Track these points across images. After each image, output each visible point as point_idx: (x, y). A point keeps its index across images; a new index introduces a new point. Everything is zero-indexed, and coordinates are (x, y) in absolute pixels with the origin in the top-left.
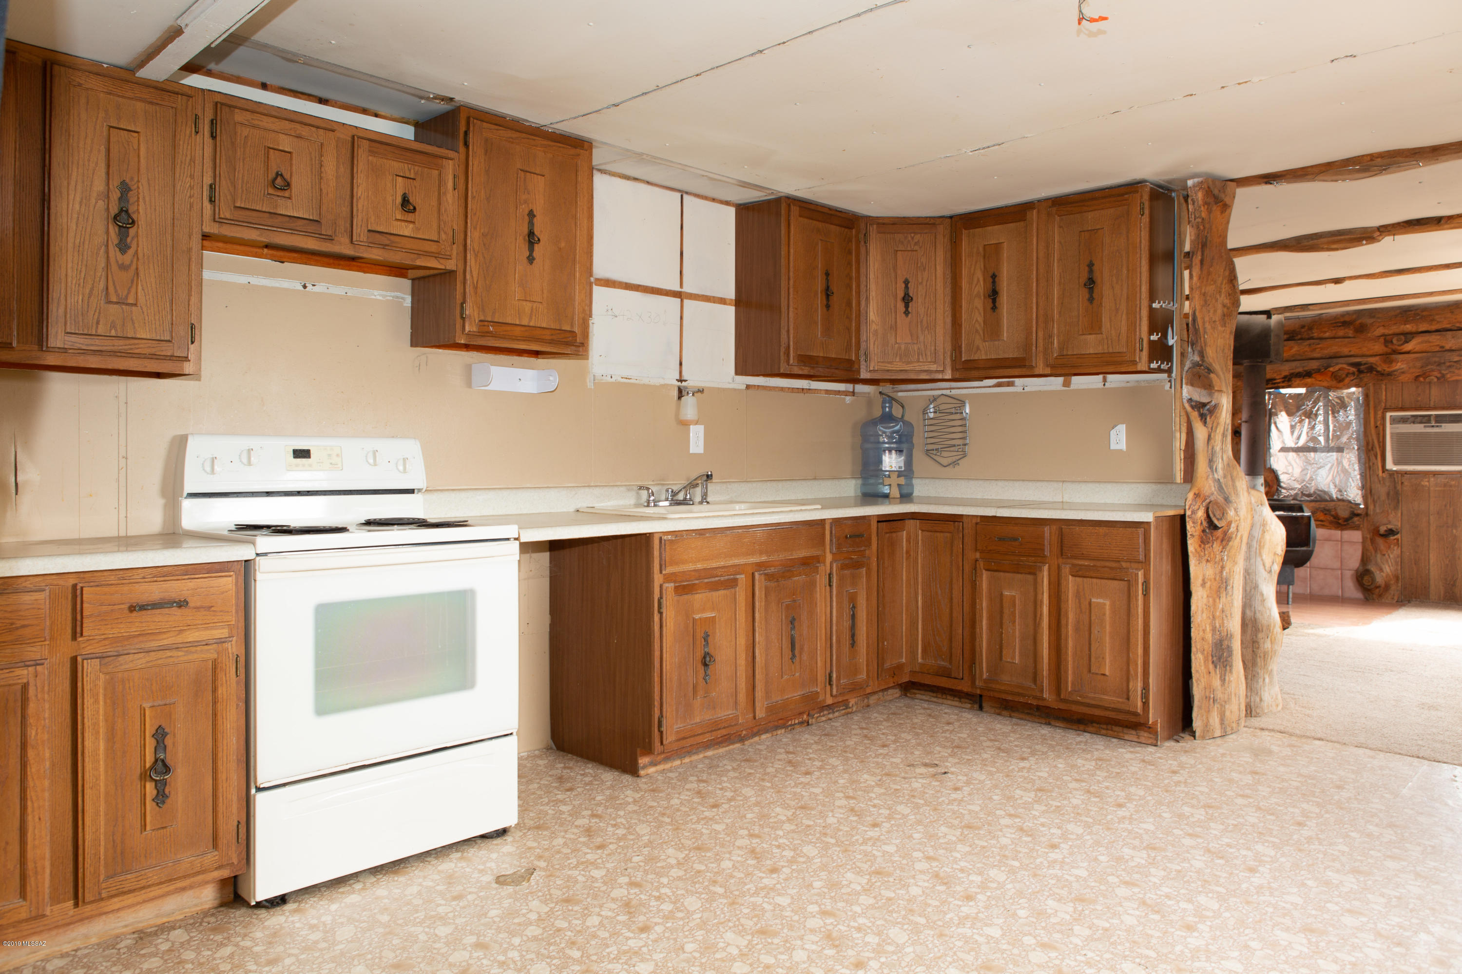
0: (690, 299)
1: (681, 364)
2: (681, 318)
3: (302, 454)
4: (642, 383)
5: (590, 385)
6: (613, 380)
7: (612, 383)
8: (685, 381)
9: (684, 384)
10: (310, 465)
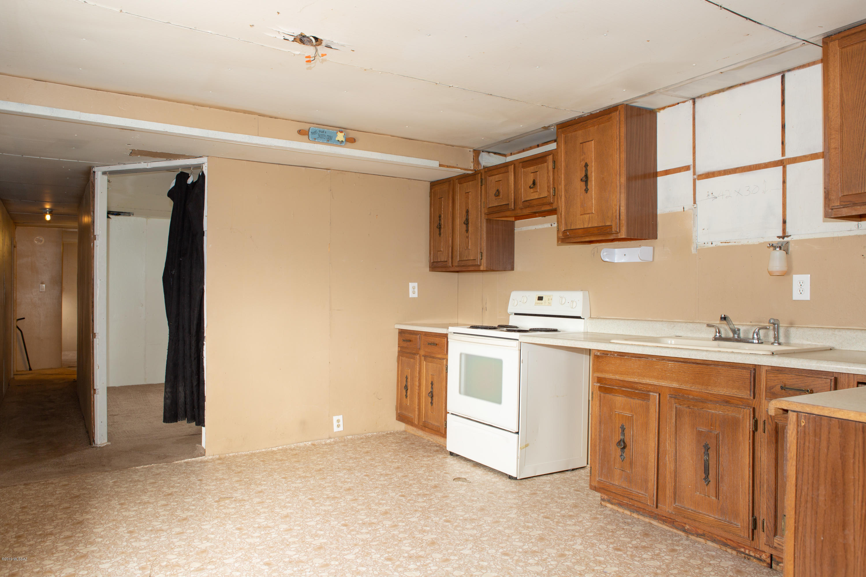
0: (791, 163)
1: (784, 222)
2: (784, 182)
3: (540, 298)
4: (740, 244)
5: (694, 251)
6: (714, 245)
7: (713, 247)
8: (788, 236)
9: (786, 239)
10: (542, 303)
